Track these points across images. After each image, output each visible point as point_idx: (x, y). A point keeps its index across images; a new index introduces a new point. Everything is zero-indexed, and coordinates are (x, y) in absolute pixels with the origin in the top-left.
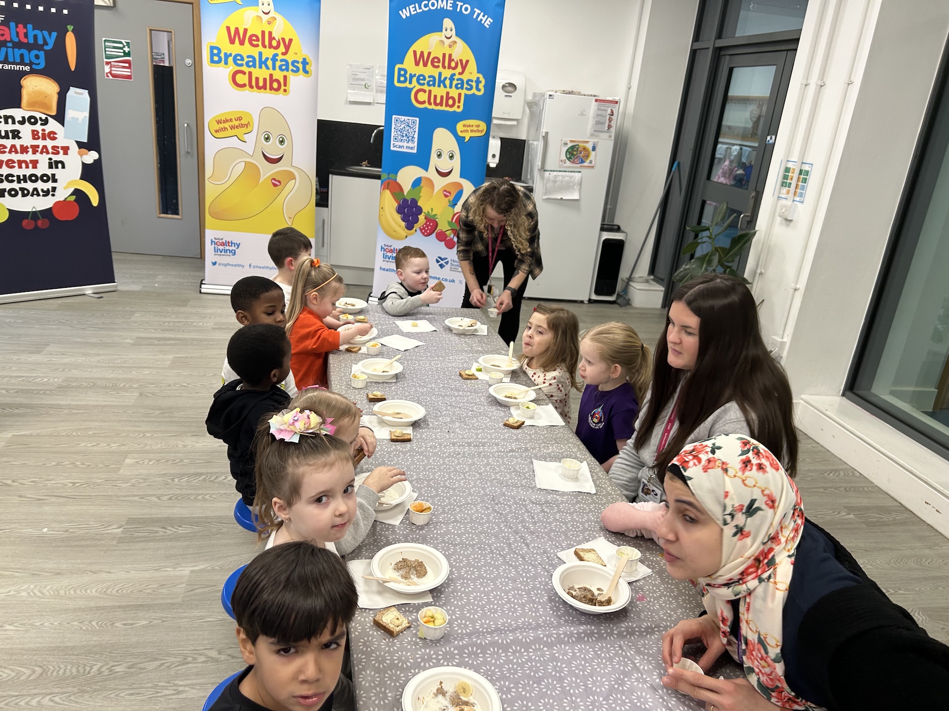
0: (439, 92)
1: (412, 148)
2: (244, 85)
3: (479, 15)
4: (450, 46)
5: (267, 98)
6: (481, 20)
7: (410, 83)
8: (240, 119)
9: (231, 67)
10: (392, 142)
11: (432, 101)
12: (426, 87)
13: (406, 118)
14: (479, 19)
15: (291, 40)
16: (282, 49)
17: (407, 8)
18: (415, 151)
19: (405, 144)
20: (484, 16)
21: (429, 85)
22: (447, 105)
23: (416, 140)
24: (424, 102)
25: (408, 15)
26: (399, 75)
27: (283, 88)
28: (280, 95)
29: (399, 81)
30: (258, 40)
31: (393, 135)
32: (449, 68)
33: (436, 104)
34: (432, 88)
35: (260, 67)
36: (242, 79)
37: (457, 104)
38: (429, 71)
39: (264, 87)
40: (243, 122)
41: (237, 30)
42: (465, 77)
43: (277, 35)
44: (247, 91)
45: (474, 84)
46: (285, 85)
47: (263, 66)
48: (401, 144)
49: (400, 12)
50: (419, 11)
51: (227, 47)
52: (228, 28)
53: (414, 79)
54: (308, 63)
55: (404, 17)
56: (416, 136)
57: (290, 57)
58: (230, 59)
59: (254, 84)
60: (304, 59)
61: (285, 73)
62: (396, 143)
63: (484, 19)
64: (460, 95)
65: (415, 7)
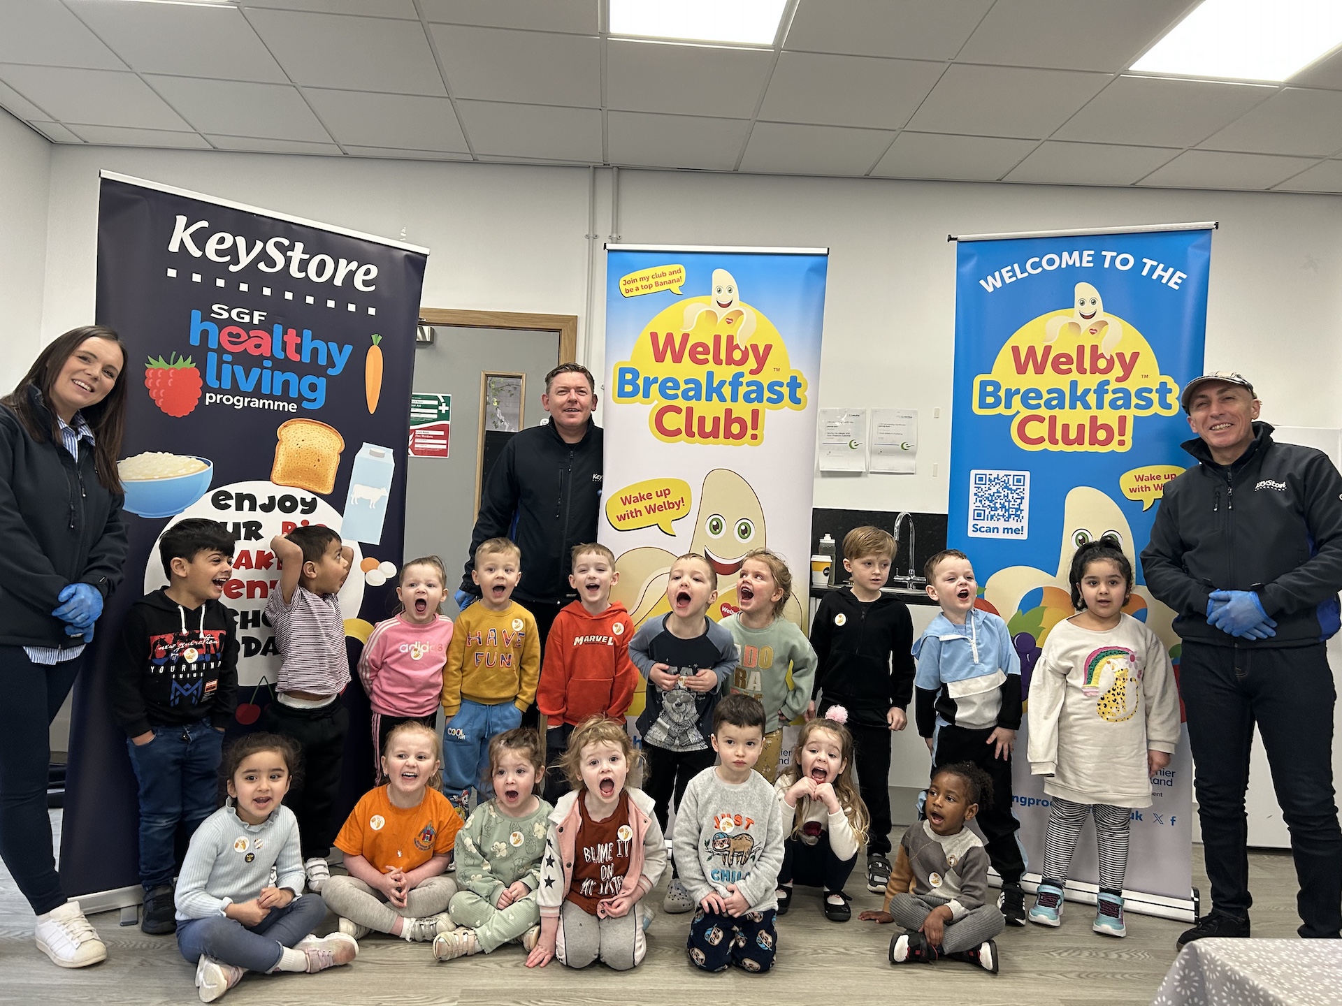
0: (1073, 417)
1: (1016, 531)
2: (678, 432)
3: (1153, 269)
4: (1093, 332)
5: (720, 452)
6: (1161, 277)
7: (1008, 406)
8: (666, 493)
9: (656, 402)
10: (971, 522)
11: (1059, 436)
12: (1044, 412)
13: (1002, 473)
14: (1155, 277)
15: (768, 348)
16: (752, 363)
17: (997, 274)
18: (1024, 535)
19: (1001, 525)
20: (1165, 270)
21: (1048, 405)
22: (1094, 441)
23: (1026, 514)
24: (1041, 440)
25: (999, 285)
26: (983, 394)
27: (750, 432)
28: (745, 445)
29: (983, 405)
30: (707, 351)
31: (972, 507)
32: (1093, 372)
33: (1067, 441)
34: (1056, 412)
35: (709, 399)
36: (672, 421)
37: (1117, 438)
38: (1049, 380)
39: (715, 434)
40: (671, 499)
41: (670, 337)
42: (1132, 385)
43: (742, 341)
44: (682, 442)
45: (1155, 397)
46: (755, 427)
47: (714, 395)
48: (992, 524)
49: (982, 282)
50: (1020, 276)
51: (650, 368)
52: (654, 336)
53: (1017, 400)
54: (800, 385)
55: (990, 289)
56: (1025, 506)
57: (765, 378)
58: (655, 388)
59: (695, 429)
60: (794, 379)
61: (756, 405)
62: (980, 524)
63: (1167, 275)
64: (1122, 420)
65: (1013, 270)
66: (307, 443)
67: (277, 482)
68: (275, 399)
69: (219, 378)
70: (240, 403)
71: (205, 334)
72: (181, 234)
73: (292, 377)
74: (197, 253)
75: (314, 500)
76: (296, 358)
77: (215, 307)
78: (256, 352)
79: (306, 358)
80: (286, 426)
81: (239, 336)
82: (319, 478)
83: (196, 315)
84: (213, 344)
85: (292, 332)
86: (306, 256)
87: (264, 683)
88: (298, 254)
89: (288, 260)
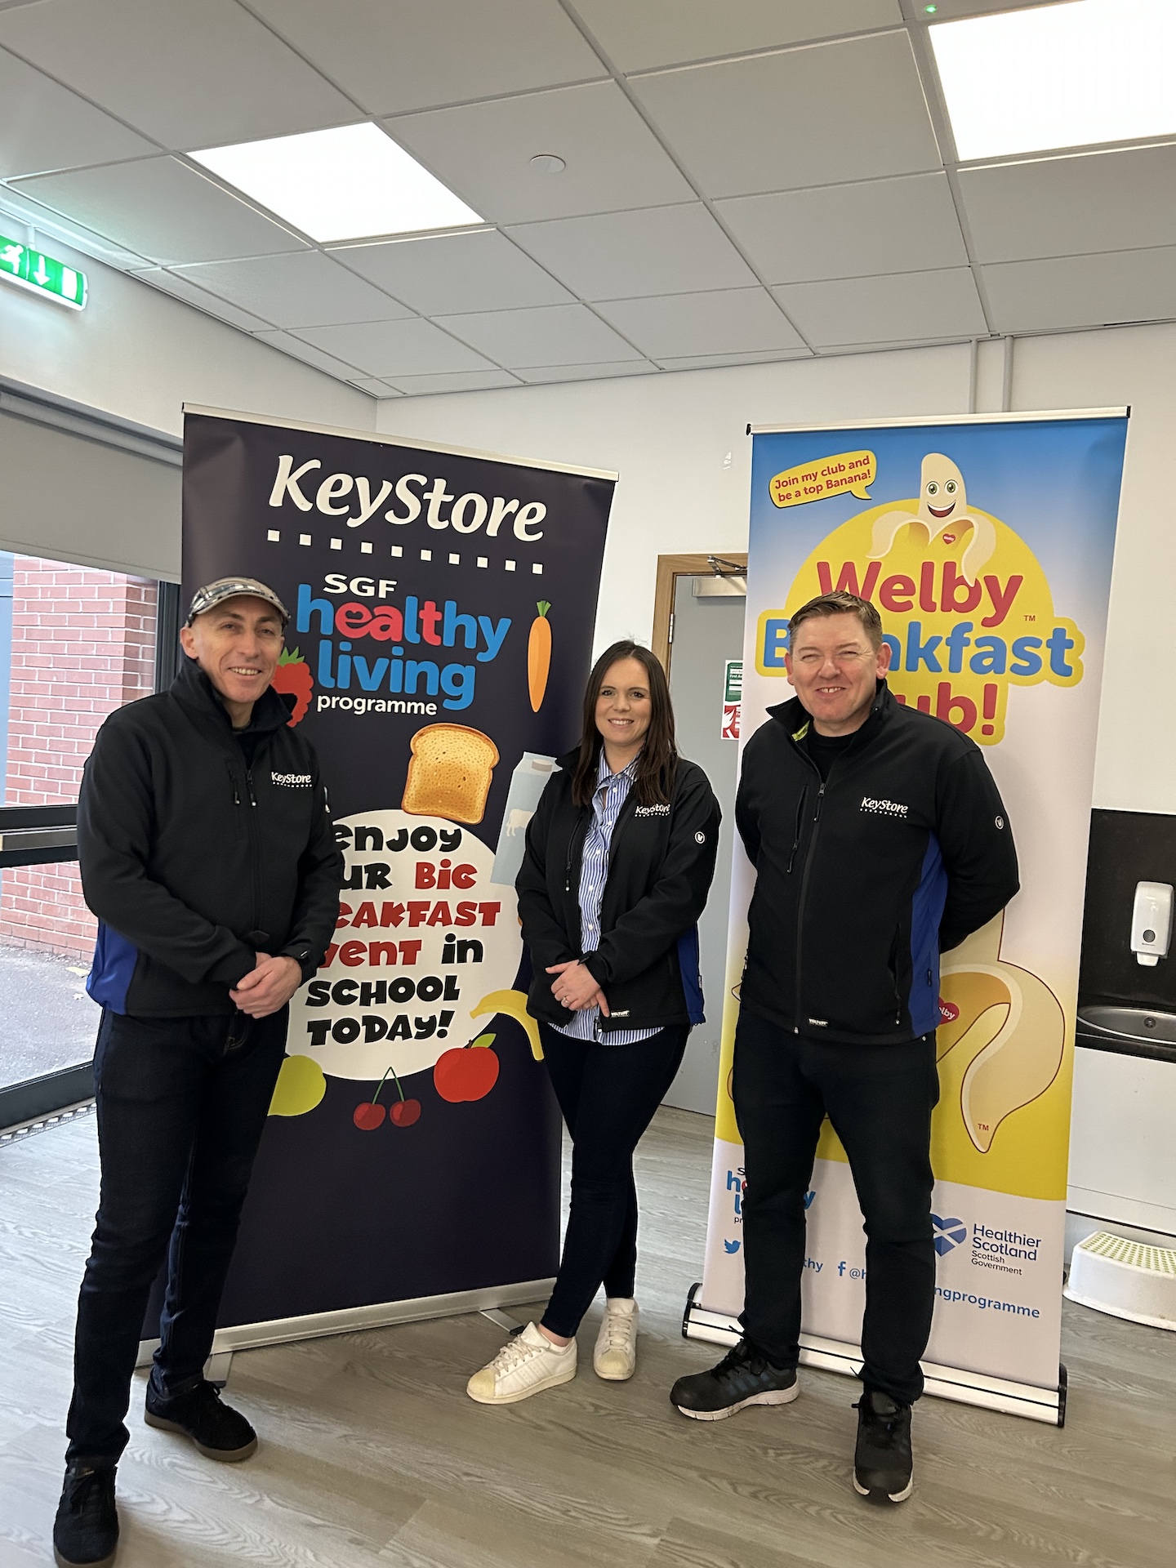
15: (1015, 582)
16: (986, 607)
27: (980, 721)
30: (909, 589)
35: (912, 666)
41: (849, 568)
43: (970, 571)
46: (989, 712)
47: (921, 660)
52: (823, 567)
54: (1069, 644)
57: (1008, 632)
60: (1059, 633)
61: (991, 678)
66: (450, 756)
67: (411, 810)
68: (406, 698)
69: (334, 674)
70: (362, 706)
71: (315, 616)
72: (286, 482)
73: (429, 667)
74: (304, 505)
75: (458, 832)
76: (434, 641)
77: (329, 579)
78: (381, 637)
79: (449, 642)
80: (421, 735)
81: (359, 616)
82: (465, 804)
83: (304, 591)
84: (326, 629)
85: (430, 605)
86: (450, 498)
87: (390, 1076)
88: (438, 494)
89: (425, 504)
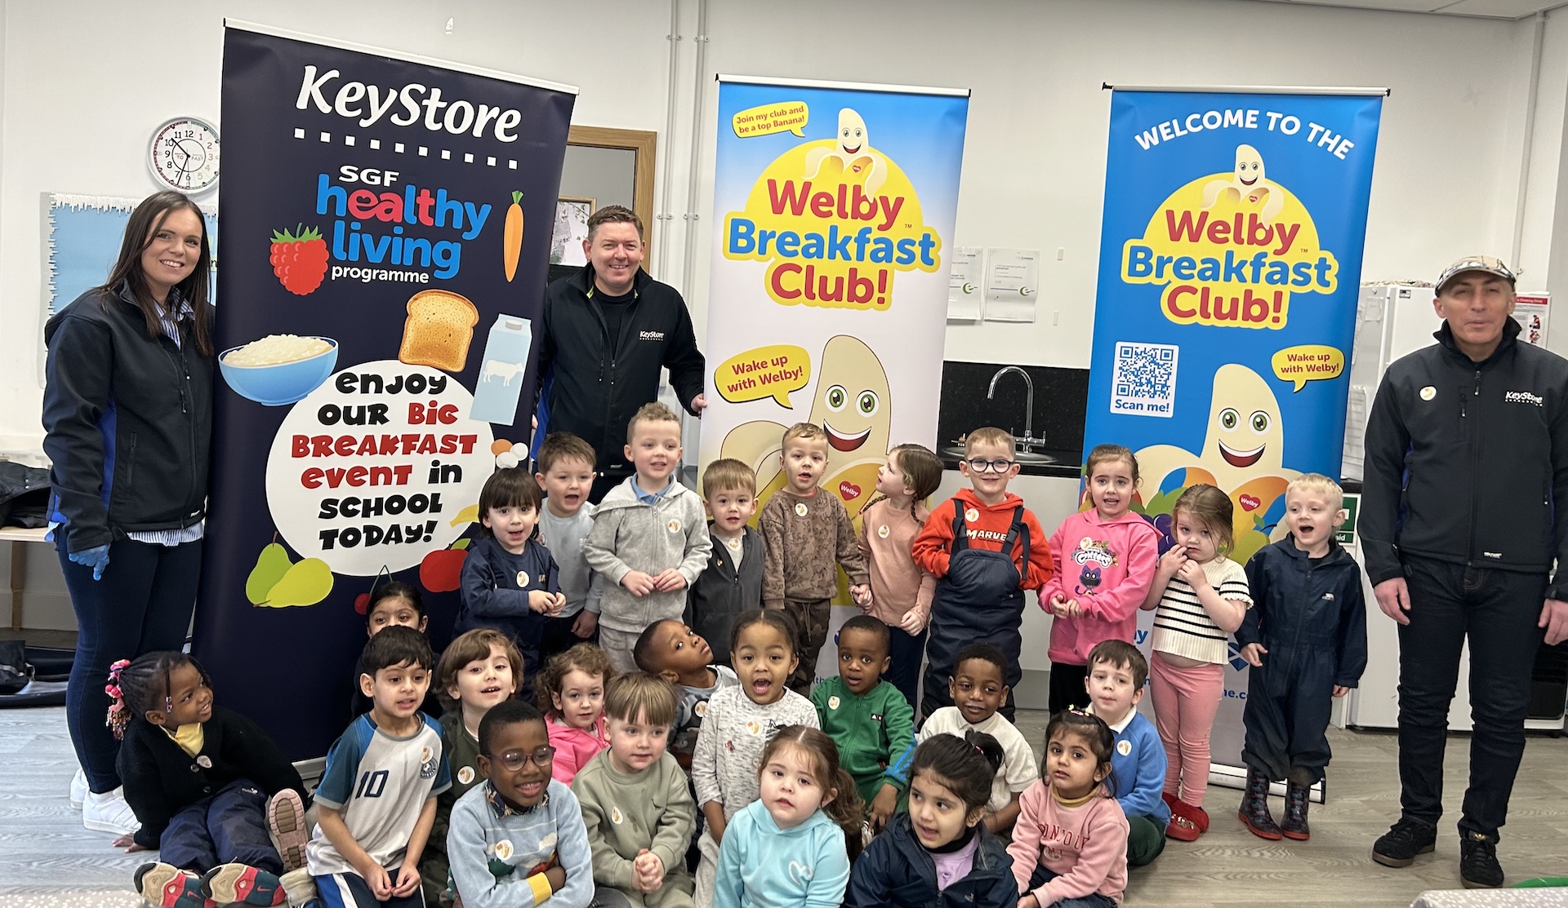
0: (1228, 290)
1: (1161, 408)
2: (797, 293)
3: (1320, 135)
4: (1253, 199)
5: (842, 317)
6: (1327, 145)
7: (1160, 275)
8: (782, 361)
9: (773, 259)
10: (1114, 397)
11: (1211, 309)
12: (1196, 283)
13: (1149, 347)
14: (1321, 144)
15: (899, 201)
16: (881, 218)
17: (1154, 130)
18: (1169, 414)
19: (1146, 401)
20: (1332, 137)
21: (1202, 276)
22: (1247, 316)
23: (1172, 391)
24: (1192, 313)
25: (1156, 142)
26: (1134, 261)
27: (877, 295)
28: (871, 310)
29: (1133, 272)
30: (830, 203)
31: (1116, 381)
32: (1250, 243)
33: (1219, 315)
34: (1209, 283)
35: (832, 256)
36: (790, 281)
37: (1272, 314)
38: (1204, 249)
39: (837, 296)
40: (788, 368)
41: (789, 186)
42: (1291, 259)
43: (871, 192)
44: (801, 305)
45: (1313, 273)
46: (882, 289)
47: (838, 252)
48: (1136, 400)
49: (1138, 138)
50: (1179, 133)
51: (766, 220)
52: (772, 184)
53: (1168, 269)
54: (933, 244)
55: (1146, 146)
56: (1172, 382)
57: (895, 235)
58: (772, 244)
59: (816, 290)
60: (927, 237)
61: (883, 265)
62: (1124, 399)
63: (1333, 143)
64: (1278, 296)
65: (1171, 127)
66: (438, 316)
67: (406, 361)
68: (405, 269)
69: (346, 249)
70: (368, 275)
71: (332, 201)
72: (310, 88)
73: (424, 244)
74: (325, 108)
75: (443, 378)
76: (428, 222)
77: (344, 170)
78: (385, 218)
79: (440, 222)
80: (416, 299)
81: (368, 200)
82: (449, 354)
83: (324, 179)
84: (341, 211)
85: (426, 193)
86: (444, 105)
87: (385, 572)
88: (434, 102)
89: (424, 110)
